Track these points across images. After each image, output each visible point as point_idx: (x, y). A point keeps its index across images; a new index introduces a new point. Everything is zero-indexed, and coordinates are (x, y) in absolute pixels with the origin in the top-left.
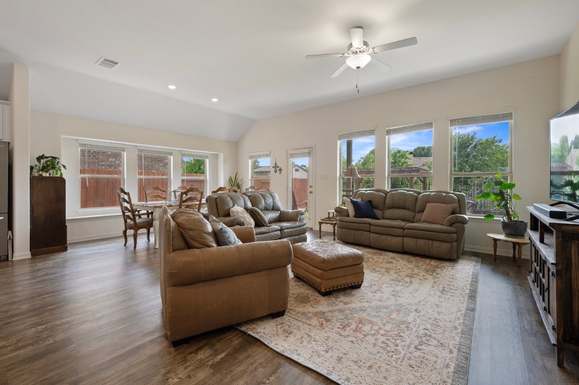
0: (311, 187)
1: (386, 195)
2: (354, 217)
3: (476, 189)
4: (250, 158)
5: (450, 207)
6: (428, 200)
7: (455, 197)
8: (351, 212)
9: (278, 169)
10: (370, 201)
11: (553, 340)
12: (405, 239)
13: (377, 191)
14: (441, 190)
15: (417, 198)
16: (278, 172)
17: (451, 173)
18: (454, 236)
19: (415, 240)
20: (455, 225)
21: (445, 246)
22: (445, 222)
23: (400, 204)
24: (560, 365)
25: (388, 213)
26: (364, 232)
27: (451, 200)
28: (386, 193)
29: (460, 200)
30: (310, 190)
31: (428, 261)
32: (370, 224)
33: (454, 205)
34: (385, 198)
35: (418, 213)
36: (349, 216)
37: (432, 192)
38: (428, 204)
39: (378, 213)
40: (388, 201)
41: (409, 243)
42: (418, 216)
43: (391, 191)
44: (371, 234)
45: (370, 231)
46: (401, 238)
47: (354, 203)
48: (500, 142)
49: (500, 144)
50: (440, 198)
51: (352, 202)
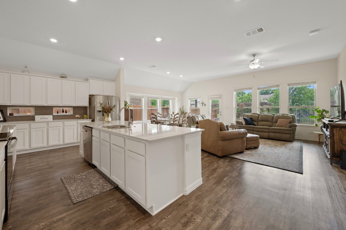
0: (221, 112)
1: (259, 116)
2: (245, 125)
3: (296, 113)
4: (189, 100)
5: (289, 120)
6: (279, 117)
7: (291, 116)
8: (244, 123)
9: (204, 104)
10: (251, 118)
11: (329, 157)
12: (270, 133)
13: (254, 114)
14: (284, 113)
15: (273, 117)
16: (204, 106)
17: (288, 106)
18: (292, 131)
19: (274, 133)
20: (292, 127)
21: (288, 136)
22: (287, 126)
23: (265, 119)
24: (331, 164)
25: (260, 123)
26: (251, 131)
27: (289, 118)
28: (259, 115)
29: (293, 118)
30: (220, 113)
31: (280, 142)
32: (253, 128)
33: (291, 120)
34: (258, 117)
35: (274, 123)
36: (242, 124)
37: (280, 114)
38: (279, 119)
39: (255, 123)
40: (260, 118)
41: (271, 135)
42: (274, 124)
43: (260, 114)
44: (254, 132)
45: (253, 130)
46: (268, 133)
47: (245, 119)
48: (310, 87)
49: (310, 88)
50: (284, 117)
51: (244, 118)
